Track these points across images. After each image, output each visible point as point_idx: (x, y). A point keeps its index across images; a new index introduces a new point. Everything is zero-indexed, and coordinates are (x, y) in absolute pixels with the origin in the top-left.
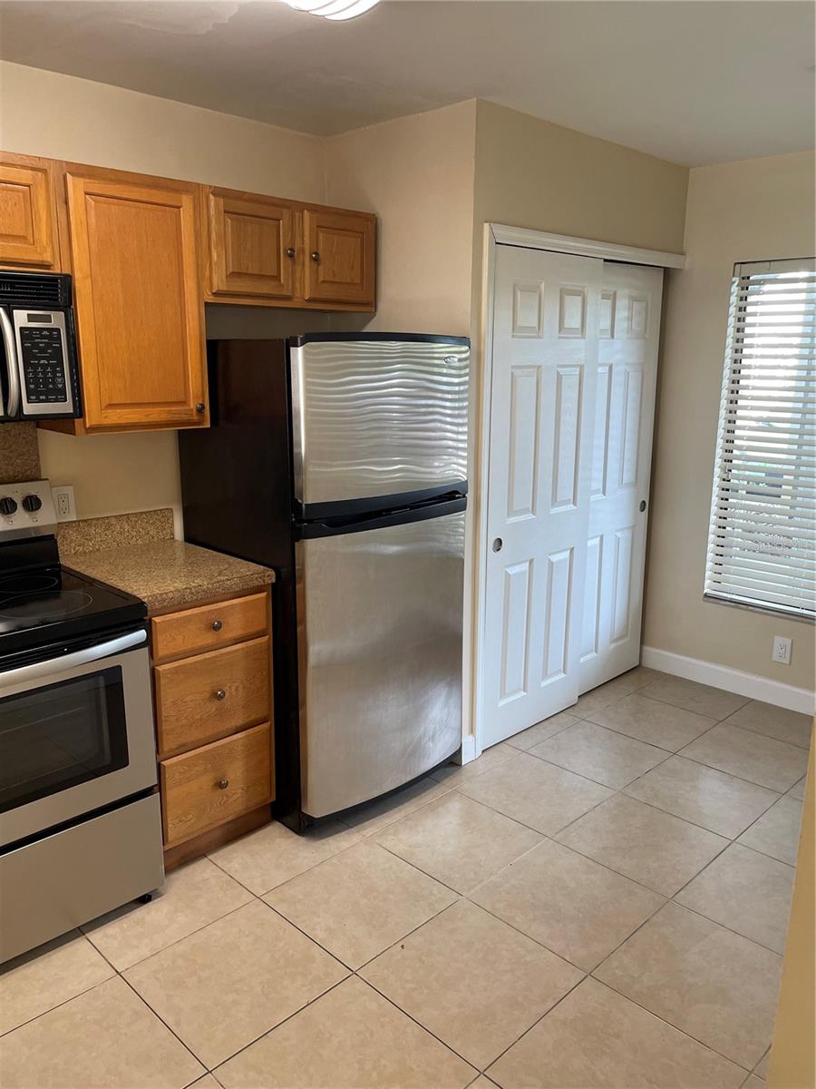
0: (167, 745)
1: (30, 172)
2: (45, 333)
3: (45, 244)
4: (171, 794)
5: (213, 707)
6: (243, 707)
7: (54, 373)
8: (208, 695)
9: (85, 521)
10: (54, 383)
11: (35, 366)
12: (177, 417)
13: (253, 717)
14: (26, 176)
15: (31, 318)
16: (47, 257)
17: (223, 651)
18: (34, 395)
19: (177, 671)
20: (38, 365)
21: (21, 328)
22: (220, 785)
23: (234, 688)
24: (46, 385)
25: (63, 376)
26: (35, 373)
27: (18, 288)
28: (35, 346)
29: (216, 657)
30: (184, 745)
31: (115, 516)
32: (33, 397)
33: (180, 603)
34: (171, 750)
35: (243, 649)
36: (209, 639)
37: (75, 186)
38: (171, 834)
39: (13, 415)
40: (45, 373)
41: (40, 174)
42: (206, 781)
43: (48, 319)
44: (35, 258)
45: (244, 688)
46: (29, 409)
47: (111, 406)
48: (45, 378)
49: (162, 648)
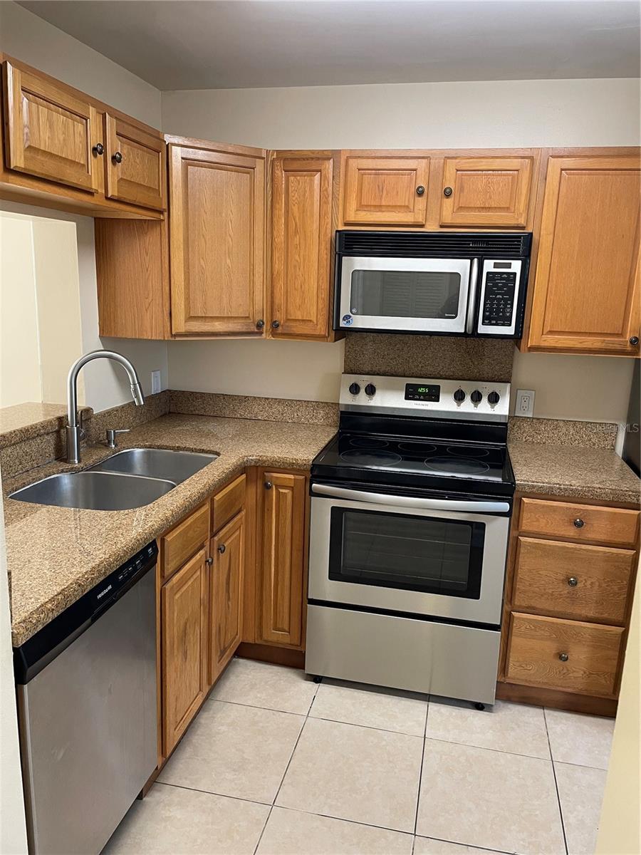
0: (519, 600)
1: (520, 160)
2: (505, 276)
3: (521, 211)
4: (516, 641)
5: (566, 589)
6: (596, 602)
7: (505, 305)
8: (562, 578)
9: (538, 419)
10: (504, 312)
11: (493, 300)
12: (610, 346)
13: (606, 615)
14: (515, 163)
15: (496, 266)
16: (522, 221)
17: (584, 547)
18: (488, 320)
19: (536, 546)
20: (495, 299)
21: (488, 273)
22: (562, 657)
23: (589, 582)
24: (497, 314)
25: (512, 307)
26: (492, 304)
27: (491, 244)
28: (496, 285)
29: (575, 549)
30: (534, 608)
31: (564, 421)
32: (486, 321)
33: (547, 494)
34: (520, 606)
35: (605, 553)
36: (572, 532)
37: (555, 165)
38: (512, 671)
39: (470, 332)
40: (498, 305)
41: (527, 160)
42: (551, 647)
43: (509, 266)
44: (513, 222)
45: (600, 586)
46: (482, 329)
47: (551, 332)
48: (498, 309)
49: (526, 525)
